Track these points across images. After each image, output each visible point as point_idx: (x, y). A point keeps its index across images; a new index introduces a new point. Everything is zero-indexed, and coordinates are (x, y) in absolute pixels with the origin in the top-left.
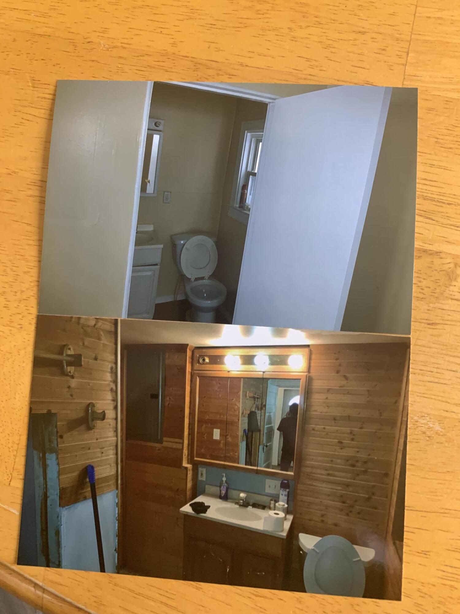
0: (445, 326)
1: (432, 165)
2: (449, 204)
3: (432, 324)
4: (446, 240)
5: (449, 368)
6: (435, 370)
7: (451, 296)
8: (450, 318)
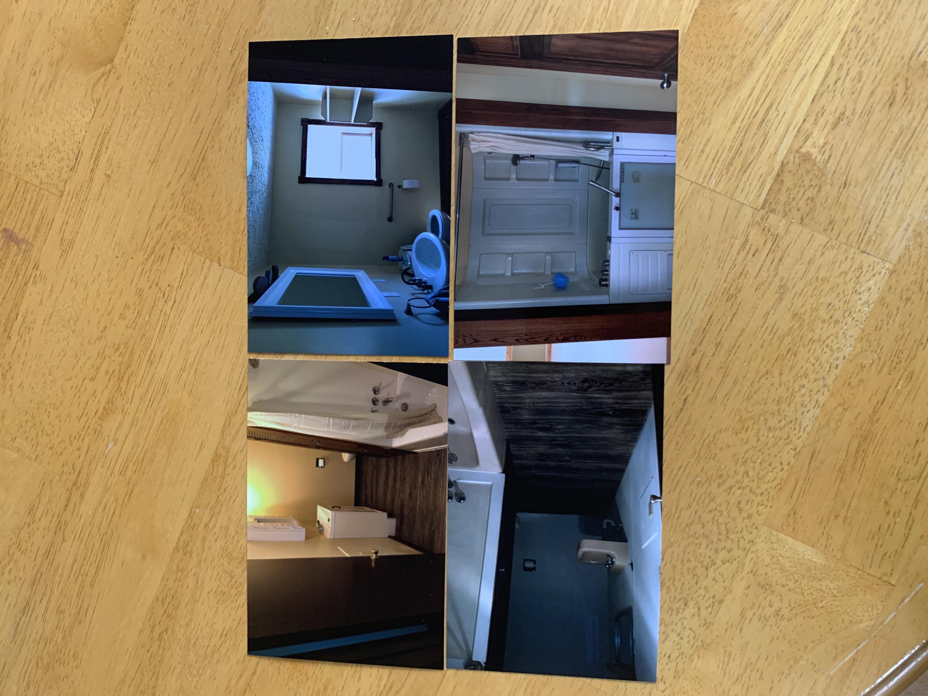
0: (850, 173)
1: (703, 151)
2: (741, 145)
3: (845, 184)
4: (773, 154)
5: (889, 178)
6: (887, 191)
7: (825, 163)
8: (844, 168)
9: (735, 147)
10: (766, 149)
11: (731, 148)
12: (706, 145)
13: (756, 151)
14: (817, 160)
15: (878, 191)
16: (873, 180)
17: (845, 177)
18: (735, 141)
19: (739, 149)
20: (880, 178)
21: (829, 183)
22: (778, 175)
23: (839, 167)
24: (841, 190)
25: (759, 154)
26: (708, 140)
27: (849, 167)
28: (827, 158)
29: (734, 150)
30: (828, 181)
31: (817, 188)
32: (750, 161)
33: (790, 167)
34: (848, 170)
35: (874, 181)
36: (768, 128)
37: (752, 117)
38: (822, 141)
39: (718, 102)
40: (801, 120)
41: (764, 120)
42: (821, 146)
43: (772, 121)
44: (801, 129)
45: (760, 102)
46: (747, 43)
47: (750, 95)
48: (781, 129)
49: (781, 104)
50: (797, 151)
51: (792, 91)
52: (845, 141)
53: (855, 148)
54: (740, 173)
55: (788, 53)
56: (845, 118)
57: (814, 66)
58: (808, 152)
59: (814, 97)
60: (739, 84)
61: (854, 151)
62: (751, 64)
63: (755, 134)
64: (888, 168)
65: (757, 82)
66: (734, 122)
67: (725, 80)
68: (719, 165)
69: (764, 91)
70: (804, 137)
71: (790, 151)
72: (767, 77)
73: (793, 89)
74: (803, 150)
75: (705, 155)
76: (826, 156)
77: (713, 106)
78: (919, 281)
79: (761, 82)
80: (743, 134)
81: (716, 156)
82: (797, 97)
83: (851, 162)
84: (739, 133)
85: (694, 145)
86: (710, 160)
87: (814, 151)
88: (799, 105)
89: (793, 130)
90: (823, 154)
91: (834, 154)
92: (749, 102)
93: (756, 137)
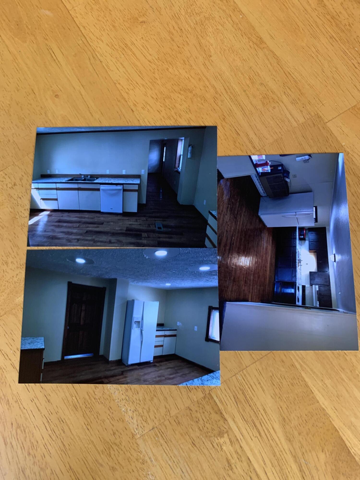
9: (251, 402)
10: (240, 417)
11: (252, 400)
12: (262, 387)
13: (241, 410)
14: (216, 439)
15: (179, 458)
16: (187, 460)
17: (198, 447)
18: (254, 404)
19: (248, 403)
20: (185, 464)
21: (200, 436)
22: (221, 413)
23: (205, 447)
24: (192, 440)
25: (239, 411)
26: (263, 390)
27: (202, 452)
28: (214, 444)
29: (250, 400)
30: (201, 436)
31: (201, 428)
32: (238, 404)
33: (221, 422)
34: (200, 450)
35: (185, 460)
36: (249, 425)
37: (261, 422)
38: (224, 448)
39: (280, 409)
40: (242, 445)
41: (255, 426)
42: (222, 446)
43: (252, 429)
44: (238, 442)
45: (266, 431)
46: (302, 446)
47: (273, 428)
48: (244, 432)
49: (258, 441)
50: (227, 432)
51: (261, 451)
52: (216, 460)
53: (210, 463)
54: (235, 395)
55: (283, 464)
56: (228, 469)
57: (267, 472)
58: (223, 437)
59: (250, 461)
60: (283, 427)
61: (208, 461)
62: (290, 441)
63: (251, 417)
64: (187, 472)
65: (278, 437)
66: (264, 410)
67: (290, 421)
68: (247, 386)
69: (271, 437)
70: (232, 441)
71: (230, 428)
72: (277, 444)
73: (262, 453)
74: (226, 435)
75: (257, 384)
76: (215, 445)
77: (280, 405)
78: (120, 445)
79: (277, 440)
80: (255, 410)
81: (253, 389)
82: (256, 452)
83: (204, 456)
84: (257, 408)
85: (266, 381)
86: (252, 384)
87: (221, 441)
88: (251, 450)
89: (240, 437)
90: (217, 444)
91: (213, 449)
92: (270, 425)
93: (249, 416)
